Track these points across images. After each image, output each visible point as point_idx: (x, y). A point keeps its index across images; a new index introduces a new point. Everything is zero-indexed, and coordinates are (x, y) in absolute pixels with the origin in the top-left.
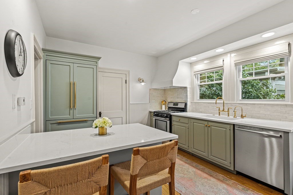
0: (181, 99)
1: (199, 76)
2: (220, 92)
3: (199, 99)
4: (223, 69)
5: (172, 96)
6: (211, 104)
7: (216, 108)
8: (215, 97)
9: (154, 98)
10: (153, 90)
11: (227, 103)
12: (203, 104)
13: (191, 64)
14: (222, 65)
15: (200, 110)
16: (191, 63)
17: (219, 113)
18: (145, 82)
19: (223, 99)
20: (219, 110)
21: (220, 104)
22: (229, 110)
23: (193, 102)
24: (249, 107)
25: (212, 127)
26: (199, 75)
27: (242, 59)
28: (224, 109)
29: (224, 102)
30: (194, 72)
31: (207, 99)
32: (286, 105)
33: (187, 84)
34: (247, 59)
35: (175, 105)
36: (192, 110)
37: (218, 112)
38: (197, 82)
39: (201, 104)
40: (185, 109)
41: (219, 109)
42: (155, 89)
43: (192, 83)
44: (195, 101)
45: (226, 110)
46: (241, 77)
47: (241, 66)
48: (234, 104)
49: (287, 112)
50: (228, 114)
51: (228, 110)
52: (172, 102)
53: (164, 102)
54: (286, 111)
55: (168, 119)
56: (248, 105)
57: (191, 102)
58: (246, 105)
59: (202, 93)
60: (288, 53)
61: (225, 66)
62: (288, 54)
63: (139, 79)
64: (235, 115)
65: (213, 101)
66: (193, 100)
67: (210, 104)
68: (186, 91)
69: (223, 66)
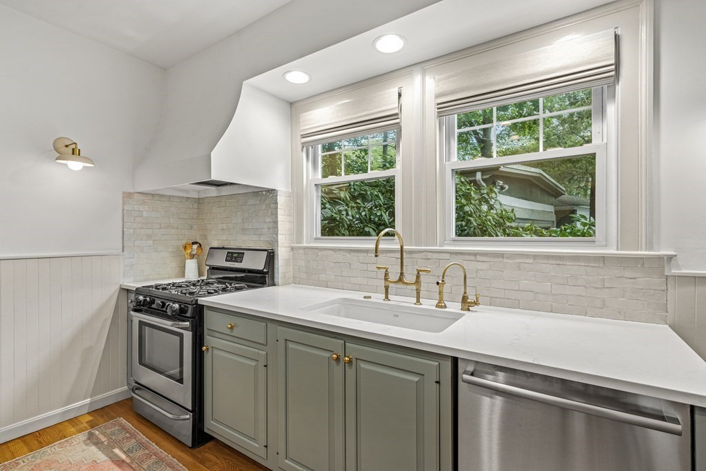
0: (255, 238)
1: (320, 153)
2: (383, 213)
3: (319, 235)
4: (398, 128)
5: (225, 226)
6: (359, 254)
7: (376, 270)
8: (371, 230)
9: (150, 232)
10: (141, 197)
11: (411, 252)
13: (293, 106)
14: (396, 111)
15: (323, 277)
16: (291, 104)
17: (387, 288)
18: (87, 160)
19: (399, 237)
20: (386, 279)
22: (422, 278)
23: (300, 248)
24: (484, 266)
25: (363, 365)
26: (320, 147)
27: (462, 90)
28: (402, 274)
29: (402, 247)
30: (304, 136)
31: (344, 235)
32: (603, 259)
33: (277, 181)
34: (478, 87)
35: (232, 257)
36: (294, 277)
37: (382, 283)
38: (313, 175)
40: (267, 273)
41: (386, 275)
42: (152, 195)
43: (295, 175)
44: (305, 245)
45: (410, 277)
46: (455, 158)
47: (456, 116)
48: (436, 256)
49: (606, 285)
50: (418, 294)
51: (418, 277)
52: (223, 248)
53: (195, 247)
54: (603, 281)
55: (187, 324)
56: (479, 258)
57: (292, 249)
58: (472, 258)
59: (329, 215)
60: (613, 67)
61: (404, 116)
62: (613, 73)
63: (61, 145)
64: (441, 300)
65: (367, 244)
66: (299, 240)
68: (272, 206)
69: (397, 114)
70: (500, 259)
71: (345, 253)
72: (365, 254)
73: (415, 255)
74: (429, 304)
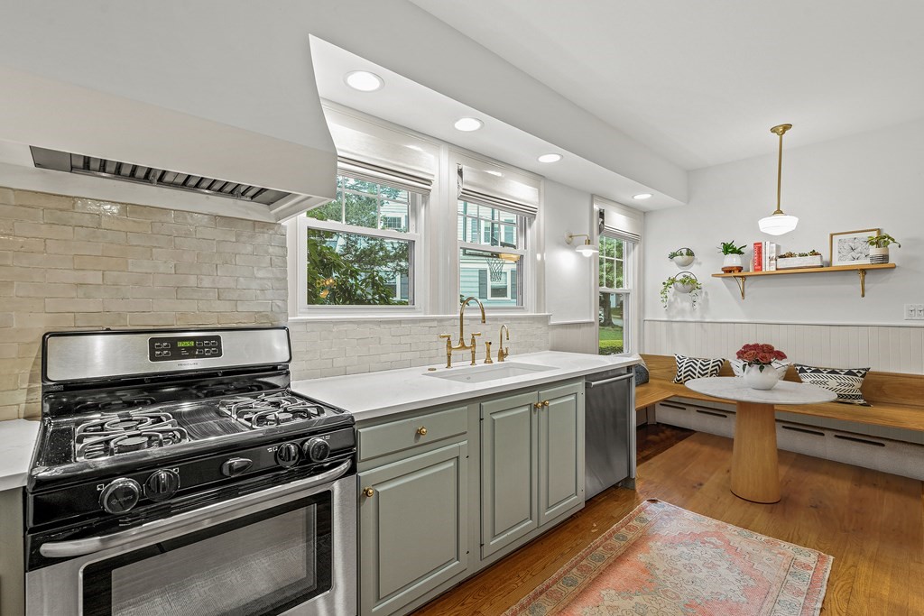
6: (391, 326)
12: (351, 326)
17: (449, 356)
20: (448, 347)
21: (422, 324)
28: (462, 339)
29: (462, 315)
35: (173, 348)
39: (343, 328)
41: (449, 342)
45: (467, 342)
50: (473, 354)
51: (473, 340)
64: (488, 356)
67: (387, 326)
70: (495, 322)
71: (371, 326)
72: (398, 325)
73: (446, 323)
74: (480, 363)
